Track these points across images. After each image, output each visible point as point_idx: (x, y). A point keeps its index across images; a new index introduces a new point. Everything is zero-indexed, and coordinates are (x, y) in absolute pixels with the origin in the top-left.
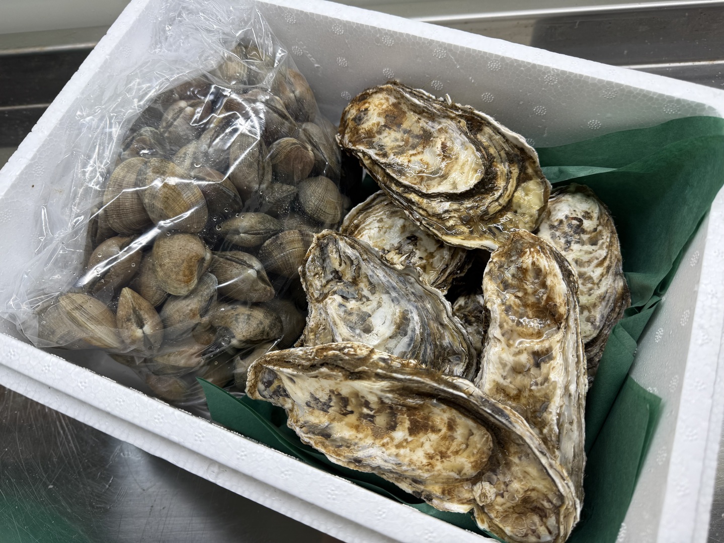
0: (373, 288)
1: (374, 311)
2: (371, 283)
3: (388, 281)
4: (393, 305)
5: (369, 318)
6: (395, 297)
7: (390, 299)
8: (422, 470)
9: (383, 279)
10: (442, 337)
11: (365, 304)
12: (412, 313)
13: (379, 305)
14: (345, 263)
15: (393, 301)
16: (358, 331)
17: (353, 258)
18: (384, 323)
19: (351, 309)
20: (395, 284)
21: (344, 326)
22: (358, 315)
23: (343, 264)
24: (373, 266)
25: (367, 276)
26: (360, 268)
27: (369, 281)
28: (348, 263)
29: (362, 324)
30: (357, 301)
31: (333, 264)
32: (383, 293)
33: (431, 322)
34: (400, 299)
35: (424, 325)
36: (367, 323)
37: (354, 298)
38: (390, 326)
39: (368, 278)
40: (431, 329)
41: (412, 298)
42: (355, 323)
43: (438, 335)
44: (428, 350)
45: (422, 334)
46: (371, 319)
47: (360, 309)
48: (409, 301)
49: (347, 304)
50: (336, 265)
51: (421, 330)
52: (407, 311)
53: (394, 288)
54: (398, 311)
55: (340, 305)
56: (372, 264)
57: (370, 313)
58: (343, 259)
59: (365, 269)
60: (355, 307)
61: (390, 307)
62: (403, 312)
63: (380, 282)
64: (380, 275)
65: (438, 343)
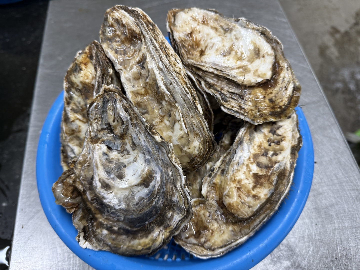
0: (134, 147)
1: (129, 164)
2: (133, 142)
3: (147, 146)
4: (144, 164)
5: (124, 168)
6: (148, 159)
7: (144, 159)
8: (232, 175)
9: (143, 142)
10: (173, 195)
11: (124, 156)
12: (156, 174)
13: (135, 160)
14: (118, 122)
15: (145, 161)
16: (112, 176)
17: (125, 120)
18: (134, 174)
19: (112, 158)
20: (151, 149)
21: (103, 171)
22: (116, 164)
23: (116, 122)
24: (139, 131)
25: (131, 137)
26: (128, 129)
27: (132, 140)
28: (120, 122)
29: (117, 172)
30: (119, 153)
31: (108, 118)
32: (140, 152)
33: (169, 184)
34: (151, 161)
35: (162, 184)
36: (122, 171)
37: (117, 150)
38: (138, 178)
39: (132, 138)
40: (167, 188)
41: (160, 163)
42: (112, 170)
43: (170, 193)
44: (160, 201)
45: (159, 190)
46: (125, 169)
47: (119, 160)
48: (157, 164)
49: (110, 154)
50: (111, 120)
51: (159, 188)
52: (154, 171)
53: (149, 152)
54: (147, 169)
55: (105, 154)
56: (138, 129)
57: (126, 165)
58: (116, 118)
59: (131, 131)
60: (116, 157)
61: (142, 165)
62: (151, 171)
63: (140, 144)
64: (142, 139)
65: (169, 198)
